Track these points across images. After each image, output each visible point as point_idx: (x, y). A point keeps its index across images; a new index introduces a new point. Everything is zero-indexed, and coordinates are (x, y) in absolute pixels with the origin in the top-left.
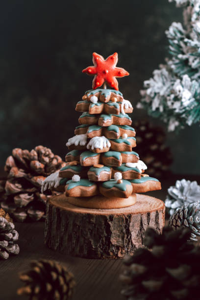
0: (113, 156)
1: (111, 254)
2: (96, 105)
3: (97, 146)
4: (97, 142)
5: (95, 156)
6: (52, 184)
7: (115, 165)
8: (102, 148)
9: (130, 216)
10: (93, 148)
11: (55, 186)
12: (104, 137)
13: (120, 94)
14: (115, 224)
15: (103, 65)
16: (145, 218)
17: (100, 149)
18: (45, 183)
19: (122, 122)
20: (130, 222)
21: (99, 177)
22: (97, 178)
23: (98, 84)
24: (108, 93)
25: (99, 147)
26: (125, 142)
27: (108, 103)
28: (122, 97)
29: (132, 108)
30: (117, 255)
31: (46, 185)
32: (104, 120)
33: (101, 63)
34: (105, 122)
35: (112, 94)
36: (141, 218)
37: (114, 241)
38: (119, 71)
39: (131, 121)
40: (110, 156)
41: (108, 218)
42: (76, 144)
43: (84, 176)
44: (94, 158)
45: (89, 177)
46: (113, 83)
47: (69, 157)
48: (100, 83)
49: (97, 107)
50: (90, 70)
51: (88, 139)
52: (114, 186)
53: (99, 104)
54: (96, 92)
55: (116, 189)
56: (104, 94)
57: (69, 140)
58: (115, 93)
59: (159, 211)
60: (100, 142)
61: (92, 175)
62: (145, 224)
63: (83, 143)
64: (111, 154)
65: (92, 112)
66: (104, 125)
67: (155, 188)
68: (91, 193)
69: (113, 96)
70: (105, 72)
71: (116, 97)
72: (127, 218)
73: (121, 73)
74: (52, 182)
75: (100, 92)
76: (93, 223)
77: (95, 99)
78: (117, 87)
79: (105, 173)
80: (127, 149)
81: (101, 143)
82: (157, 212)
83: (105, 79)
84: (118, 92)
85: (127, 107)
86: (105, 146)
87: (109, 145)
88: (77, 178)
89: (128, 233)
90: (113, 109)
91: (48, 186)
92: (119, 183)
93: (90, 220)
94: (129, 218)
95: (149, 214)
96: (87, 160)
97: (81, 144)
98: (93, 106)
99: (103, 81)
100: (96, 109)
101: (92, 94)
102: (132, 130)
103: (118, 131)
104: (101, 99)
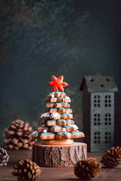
1: (62, 165)
3: (54, 116)
6: (34, 136)
7: (63, 125)
8: (56, 117)
9: (70, 147)
10: (52, 117)
11: (36, 137)
12: (57, 113)
14: (63, 151)
15: (57, 81)
16: (77, 149)
18: (31, 136)
19: (66, 106)
20: (70, 150)
21: (55, 130)
23: (54, 89)
24: (59, 94)
26: (67, 115)
27: (59, 98)
28: (66, 95)
29: (70, 100)
30: (64, 165)
31: (32, 137)
32: (57, 104)
33: (55, 80)
34: (58, 106)
35: (61, 94)
36: (75, 148)
37: (63, 159)
39: (70, 106)
41: (60, 148)
42: (45, 116)
43: (49, 131)
44: (53, 122)
46: (61, 89)
47: (42, 123)
50: (51, 84)
51: (50, 114)
53: (55, 98)
54: (54, 93)
55: (63, 135)
56: (57, 94)
57: (42, 115)
61: (52, 130)
62: (77, 152)
63: (48, 116)
64: (61, 120)
65: (52, 102)
67: (82, 136)
70: (57, 84)
71: (63, 95)
73: (65, 84)
76: (53, 151)
77: (53, 96)
78: (63, 90)
79: (58, 129)
80: (68, 118)
81: (56, 115)
82: (83, 146)
83: (58, 87)
84: (63, 93)
85: (68, 100)
86: (58, 116)
87: (60, 116)
88: (45, 131)
89: (69, 155)
90: (61, 100)
91: (33, 137)
92: (64, 132)
93: (51, 149)
95: (79, 147)
96: (50, 123)
97: (47, 117)
98: (52, 99)
99: (57, 88)
100: (54, 100)
101: (52, 94)
102: (70, 110)
103: (64, 110)
104: (56, 96)
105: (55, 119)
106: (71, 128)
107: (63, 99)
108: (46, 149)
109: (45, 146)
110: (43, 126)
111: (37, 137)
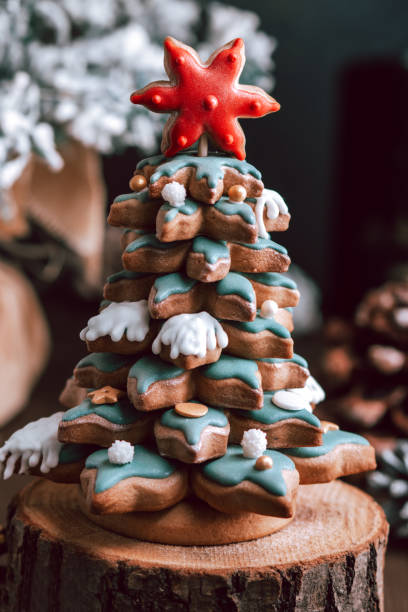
0: (237, 377)
2: (182, 212)
3: (190, 348)
4: (190, 335)
5: (178, 377)
6: (34, 460)
7: (243, 404)
8: (203, 353)
9: (295, 572)
10: (174, 353)
11: (44, 468)
12: (204, 315)
13: (252, 174)
14: (250, 600)
15: (202, 80)
16: (339, 574)
17: (196, 356)
18: (9, 454)
19: (260, 264)
20: (297, 592)
21: (197, 448)
22: (193, 454)
23: (184, 140)
24: (217, 169)
25: (196, 353)
26: (270, 330)
27: (219, 205)
28: (260, 183)
29: (289, 215)
31: (12, 461)
32: (207, 260)
33: (193, 75)
34: (213, 267)
35: (228, 172)
36: (329, 575)
38: (250, 97)
39: (288, 259)
40: (226, 378)
41: (229, 583)
42: (117, 335)
45: (161, 446)
46: (231, 139)
47: (85, 373)
48: (189, 138)
49: (185, 218)
50: (158, 98)
51: (155, 323)
52: (248, 479)
53: (189, 210)
54: (177, 167)
55: (256, 489)
56: (206, 177)
57: (92, 321)
58: (237, 168)
59: (376, 546)
60: (195, 333)
61: (171, 440)
62: (339, 594)
63: (139, 334)
64: (228, 367)
65: (171, 237)
66: (210, 279)
67: (359, 466)
68: (170, 497)
69: (231, 181)
70: (207, 104)
71: (241, 182)
72: (288, 579)
73: (258, 104)
74: (32, 452)
75: (193, 167)
76: (180, 601)
77: (176, 191)
78: (242, 151)
79: (215, 434)
80: (278, 350)
82: (372, 548)
83: (205, 128)
84: (247, 167)
85: (274, 214)
87: (225, 341)
88: (123, 450)
90: (237, 225)
91: (18, 465)
92: (260, 467)
93: (169, 588)
94: (294, 578)
95: (350, 560)
96: (151, 389)
97: (131, 336)
98: (173, 214)
99: (199, 130)
100: (182, 223)
101: (166, 174)
102: (288, 287)
103: (252, 295)
104: (195, 192)
105: (194, 365)
106: (300, 422)
107: (248, 221)
108: (131, 583)
109: (122, 564)
110: (99, 396)
111: (52, 470)
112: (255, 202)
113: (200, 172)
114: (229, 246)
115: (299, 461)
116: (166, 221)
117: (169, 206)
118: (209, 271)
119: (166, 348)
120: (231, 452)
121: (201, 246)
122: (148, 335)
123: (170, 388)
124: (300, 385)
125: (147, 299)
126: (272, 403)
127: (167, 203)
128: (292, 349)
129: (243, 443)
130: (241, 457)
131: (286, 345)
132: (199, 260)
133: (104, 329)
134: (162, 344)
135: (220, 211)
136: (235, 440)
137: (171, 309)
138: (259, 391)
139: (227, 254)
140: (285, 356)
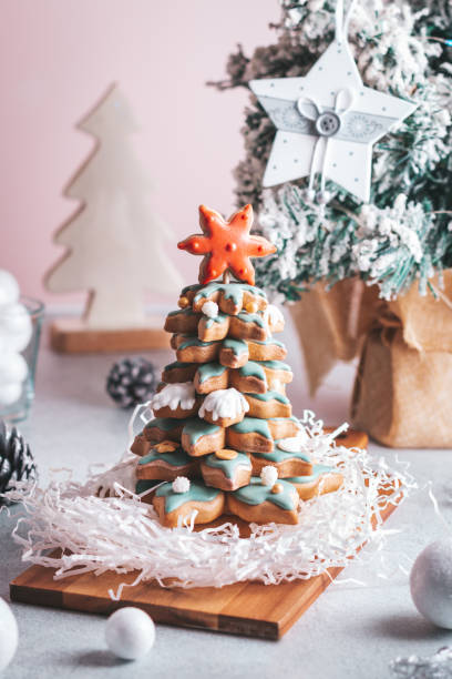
0: (257, 432)
2: (216, 321)
3: (225, 413)
4: (225, 404)
5: (217, 432)
7: (260, 449)
8: (233, 415)
10: (215, 418)
12: (233, 390)
13: (261, 295)
15: (225, 232)
17: (229, 418)
18: (101, 488)
19: (267, 354)
21: (234, 480)
22: (230, 485)
23: (214, 273)
24: (238, 292)
25: (229, 416)
26: (276, 399)
27: (241, 316)
28: (266, 300)
29: (284, 322)
32: (233, 353)
33: (219, 229)
34: (238, 358)
35: (245, 294)
38: (258, 244)
39: (286, 351)
40: (249, 432)
42: (174, 406)
43: (197, 479)
44: (214, 437)
46: (245, 272)
47: (151, 432)
48: (218, 271)
49: (218, 325)
50: (197, 245)
51: (200, 397)
53: (221, 319)
54: (212, 291)
55: (273, 506)
56: (231, 297)
58: (250, 291)
60: (228, 402)
61: (215, 476)
63: (190, 405)
64: (250, 425)
65: (210, 338)
66: (236, 366)
69: (247, 299)
70: (228, 248)
71: (254, 300)
73: (263, 248)
75: (221, 291)
77: (211, 309)
78: (252, 278)
79: (243, 470)
80: (282, 412)
81: (229, 405)
83: (229, 264)
84: (256, 289)
85: (274, 322)
86: (240, 410)
87: (247, 407)
88: (183, 484)
90: (253, 329)
92: (274, 491)
96: (205, 442)
97: (183, 407)
98: (210, 323)
99: (225, 266)
100: (217, 329)
101: (204, 296)
102: (286, 370)
103: (264, 376)
104: (224, 308)
105: (227, 424)
106: (297, 460)
107: (260, 326)
110: (161, 448)
112: (262, 313)
113: (228, 295)
114: (247, 343)
115: (298, 485)
116: (206, 327)
117: (207, 318)
118: (235, 360)
119: (208, 414)
120: (254, 480)
121: (230, 344)
122: (195, 405)
123: (211, 440)
124: (294, 435)
125: (192, 380)
126: (278, 448)
127: (206, 315)
128: (290, 412)
129: (262, 475)
130: (260, 485)
131: (286, 408)
132: (228, 353)
133: (165, 403)
134: (206, 411)
135: (242, 320)
136: (256, 473)
137: (211, 387)
138: (271, 440)
139: (247, 349)
140: (286, 416)
